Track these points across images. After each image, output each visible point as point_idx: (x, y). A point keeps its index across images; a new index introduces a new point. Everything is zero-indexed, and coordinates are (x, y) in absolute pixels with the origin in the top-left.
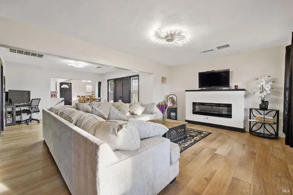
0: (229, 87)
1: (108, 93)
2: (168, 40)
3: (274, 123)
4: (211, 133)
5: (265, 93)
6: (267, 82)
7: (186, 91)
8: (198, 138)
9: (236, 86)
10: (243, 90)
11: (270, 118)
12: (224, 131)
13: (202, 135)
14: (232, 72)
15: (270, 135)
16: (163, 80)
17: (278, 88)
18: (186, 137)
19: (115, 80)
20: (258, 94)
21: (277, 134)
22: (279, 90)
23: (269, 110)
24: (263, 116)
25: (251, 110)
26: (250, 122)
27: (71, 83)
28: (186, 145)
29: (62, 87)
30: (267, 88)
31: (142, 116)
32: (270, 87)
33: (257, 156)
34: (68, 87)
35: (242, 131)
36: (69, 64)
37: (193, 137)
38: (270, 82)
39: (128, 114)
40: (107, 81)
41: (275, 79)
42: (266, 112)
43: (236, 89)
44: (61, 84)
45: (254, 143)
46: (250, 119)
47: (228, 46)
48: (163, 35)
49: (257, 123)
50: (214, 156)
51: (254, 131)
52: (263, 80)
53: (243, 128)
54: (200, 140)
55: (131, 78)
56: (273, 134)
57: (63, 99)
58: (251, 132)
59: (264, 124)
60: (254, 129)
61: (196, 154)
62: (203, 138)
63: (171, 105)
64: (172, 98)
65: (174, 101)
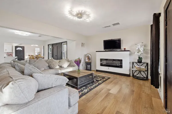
0: (121, 49)
1: (49, 53)
2: (79, 17)
3: (146, 71)
4: (110, 78)
5: (140, 53)
6: (141, 46)
7: (96, 52)
8: (101, 82)
9: (124, 49)
10: (128, 51)
11: (143, 67)
12: (118, 76)
13: (104, 80)
14: (122, 40)
15: (144, 78)
16: (83, 45)
17: (147, 50)
18: (94, 82)
19: (53, 45)
20: (136, 53)
21: (147, 77)
22: (147, 51)
23: (143, 63)
24: (139, 67)
25: (133, 63)
26: (133, 70)
27: (24, 47)
28: (92, 87)
29: (17, 49)
30: (142, 49)
31: (68, 68)
32: (143, 49)
33: (135, 93)
34: (22, 49)
35: (128, 76)
36: (16, 33)
37: (98, 81)
38: (143, 46)
39: (58, 67)
40: (47, 45)
41: (145, 44)
42: (141, 64)
43: (125, 50)
44: (16, 47)
45: (134, 83)
46: (133, 68)
47: (118, 24)
48: (75, 13)
49: (136, 71)
50: (108, 95)
51: (135, 76)
52: (139, 45)
53: (129, 74)
54: (102, 83)
55: (63, 44)
56: (145, 77)
57: (17, 57)
58: (133, 76)
59: (140, 71)
60: (135, 74)
61: (96, 94)
62: (104, 81)
63: (88, 61)
64: (88, 56)
65: (89, 58)
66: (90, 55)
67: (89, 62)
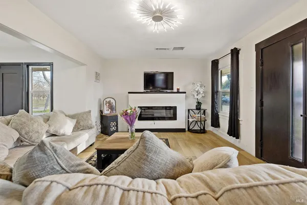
0: (173, 89)
4: (167, 139)
7: (129, 93)
9: (178, 89)
25: (189, 110)
26: (188, 121)
43: (178, 92)
46: (188, 118)
49: (193, 122)
52: (198, 84)
56: (202, 129)
58: (189, 130)
60: (191, 127)
63: (109, 112)
64: (109, 103)
65: (112, 106)
66: (112, 101)
67: (112, 114)
